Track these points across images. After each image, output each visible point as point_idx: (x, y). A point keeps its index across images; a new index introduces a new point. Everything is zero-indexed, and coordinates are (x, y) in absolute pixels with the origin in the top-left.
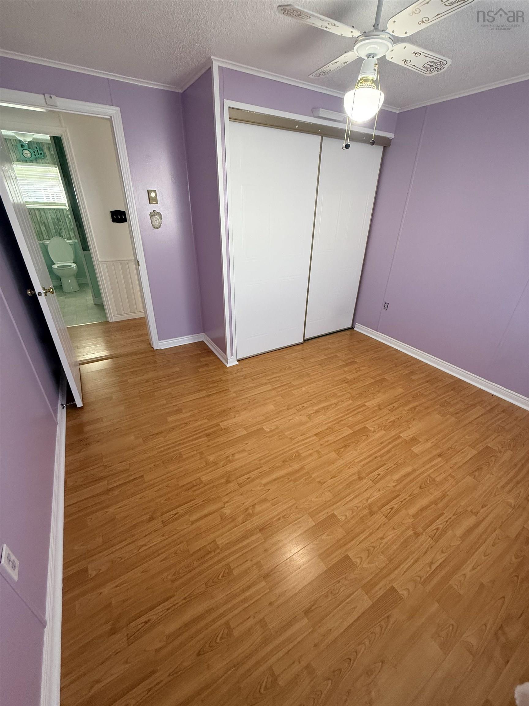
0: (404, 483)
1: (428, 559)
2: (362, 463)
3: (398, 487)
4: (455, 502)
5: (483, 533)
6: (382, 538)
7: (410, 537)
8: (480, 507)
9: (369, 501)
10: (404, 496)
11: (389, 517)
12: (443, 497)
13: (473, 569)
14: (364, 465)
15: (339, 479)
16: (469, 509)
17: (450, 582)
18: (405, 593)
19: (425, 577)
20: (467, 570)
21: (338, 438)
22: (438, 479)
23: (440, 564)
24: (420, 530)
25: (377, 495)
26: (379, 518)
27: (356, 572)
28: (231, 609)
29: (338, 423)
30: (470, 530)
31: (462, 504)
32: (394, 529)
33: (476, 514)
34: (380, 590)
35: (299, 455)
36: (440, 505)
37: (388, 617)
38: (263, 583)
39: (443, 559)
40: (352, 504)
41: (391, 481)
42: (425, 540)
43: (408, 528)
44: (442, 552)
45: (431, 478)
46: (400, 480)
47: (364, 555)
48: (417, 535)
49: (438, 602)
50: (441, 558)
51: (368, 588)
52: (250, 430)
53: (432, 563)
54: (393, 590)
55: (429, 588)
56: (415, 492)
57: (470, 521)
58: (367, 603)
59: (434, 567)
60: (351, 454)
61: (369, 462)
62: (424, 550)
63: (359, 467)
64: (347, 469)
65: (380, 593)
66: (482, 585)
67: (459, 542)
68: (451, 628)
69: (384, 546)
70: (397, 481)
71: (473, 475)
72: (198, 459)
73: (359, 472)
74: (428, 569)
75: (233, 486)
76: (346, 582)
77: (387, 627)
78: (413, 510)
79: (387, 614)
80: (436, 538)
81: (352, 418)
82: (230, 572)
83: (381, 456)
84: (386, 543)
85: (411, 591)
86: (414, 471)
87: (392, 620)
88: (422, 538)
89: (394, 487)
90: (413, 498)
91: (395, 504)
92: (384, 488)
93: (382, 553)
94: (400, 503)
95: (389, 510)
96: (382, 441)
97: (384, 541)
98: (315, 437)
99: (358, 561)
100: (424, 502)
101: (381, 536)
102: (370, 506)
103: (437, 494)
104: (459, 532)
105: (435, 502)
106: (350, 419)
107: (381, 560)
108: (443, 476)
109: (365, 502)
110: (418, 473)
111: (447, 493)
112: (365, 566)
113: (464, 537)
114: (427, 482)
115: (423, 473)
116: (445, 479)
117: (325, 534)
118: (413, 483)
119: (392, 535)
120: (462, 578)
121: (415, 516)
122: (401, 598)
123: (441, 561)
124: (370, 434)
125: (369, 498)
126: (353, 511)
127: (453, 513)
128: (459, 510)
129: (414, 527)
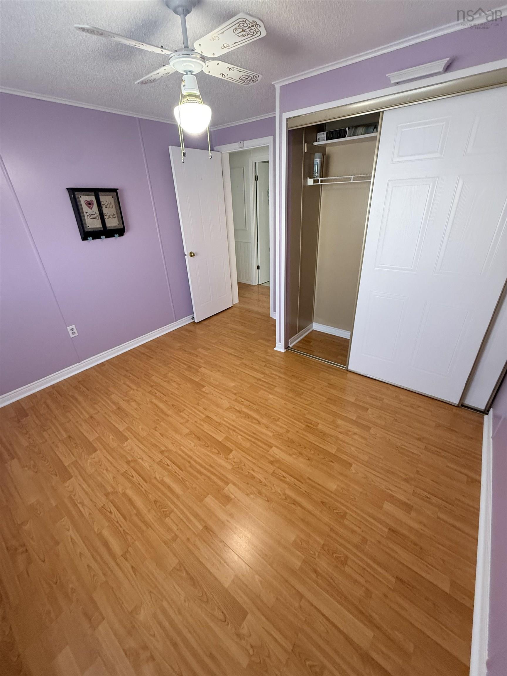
0: (160, 486)
1: (87, 502)
2: (180, 452)
3: (155, 481)
4: (140, 535)
5: (102, 558)
6: (107, 470)
7: (105, 489)
8: (133, 564)
9: (140, 461)
10: (146, 486)
11: (124, 475)
12: (145, 522)
13: (72, 539)
14: (178, 453)
15: (160, 438)
16: (130, 549)
17: (66, 517)
18: (67, 485)
19: (74, 498)
20: (72, 533)
21: (210, 433)
22: (168, 520)
23: (81, 512)
24: (111, 497)
25: (146, 465)
26: (124, 468)
27: (86, 456)
29: (229, 428)
30: (106, 544)
31: (136, 542)
32: (114, 478)
33: (124, 556)
34: (73, 470)
36: (135, 519)
37: (56, 475)
38: (87, 416)
39: (85, 515)
40: (136, 448)
41: (159, 473)
42: (101, 500)
43: (113, 488)
44: (90, 514)
45: (170, 513)
46: (163, 483)
47: (97, 459)
48: (107, 495)
49: (56, 506)
50: (85, 512)
51: (75, 464)
53: (83, 504)
54: (70, 477)
55: (66, 501)
56: (150, 496)
58: (67, 463)
59: (80, 506)
60: (189, 444)
61: (180, 455)
62: (93, 500)
63: (175, 450)
64: (171, 443)
65: (71, 471)
66: (57, 543)
67: (96, 530)
68: (39, 512)
69: (101, 471)
70: (162, 480)
71: (180, 567)
73: (169, 451)
74: (78, 502)
75: (149, 389)
76: (81, 452)
77: (52, 474)
78: (130, 492)
79: (58, 474)
80: (102, 510)
81: (242, 439)
82: (95, 403)
83: (191, 466)
84: (103, 473)
85: (67, 488)
86: (177, 497)
87: (54, 477)
88: (104, 499)
89: (155, 478)
90: (144, 495)
91: (137, 478)
92: (153, 469)
93: (96, 470)
94: (137, 482)
95: (131, 475)
96: (214, 465)
97: (105, 472)
99: (93, 456)
100: (139, 502)
101: (109, 469)
102: (135, 461)
103: (150, 517)
104: (106, 533)
105: (139, 514)
106: (239, 437)
107: (90, 470)
108: (175, 528)
109: (138, 457)
110: (175, 500)
111: (150, 528)
112: (89, 461)
113: (100, 536)
114: (162, 508)
115: (177, 506)
116: (169, 529)
117: (113, 437)
118: (160, 494)
119: (109, 477)
120: (67, 527)
121: (125, 494)
122: (64, 482)
123: (83, 512)
124: (221, 455)
125: (142, 459)
126: (132, 450)
127: (126, 530)
128: (129, 538)
129: (115, 493)
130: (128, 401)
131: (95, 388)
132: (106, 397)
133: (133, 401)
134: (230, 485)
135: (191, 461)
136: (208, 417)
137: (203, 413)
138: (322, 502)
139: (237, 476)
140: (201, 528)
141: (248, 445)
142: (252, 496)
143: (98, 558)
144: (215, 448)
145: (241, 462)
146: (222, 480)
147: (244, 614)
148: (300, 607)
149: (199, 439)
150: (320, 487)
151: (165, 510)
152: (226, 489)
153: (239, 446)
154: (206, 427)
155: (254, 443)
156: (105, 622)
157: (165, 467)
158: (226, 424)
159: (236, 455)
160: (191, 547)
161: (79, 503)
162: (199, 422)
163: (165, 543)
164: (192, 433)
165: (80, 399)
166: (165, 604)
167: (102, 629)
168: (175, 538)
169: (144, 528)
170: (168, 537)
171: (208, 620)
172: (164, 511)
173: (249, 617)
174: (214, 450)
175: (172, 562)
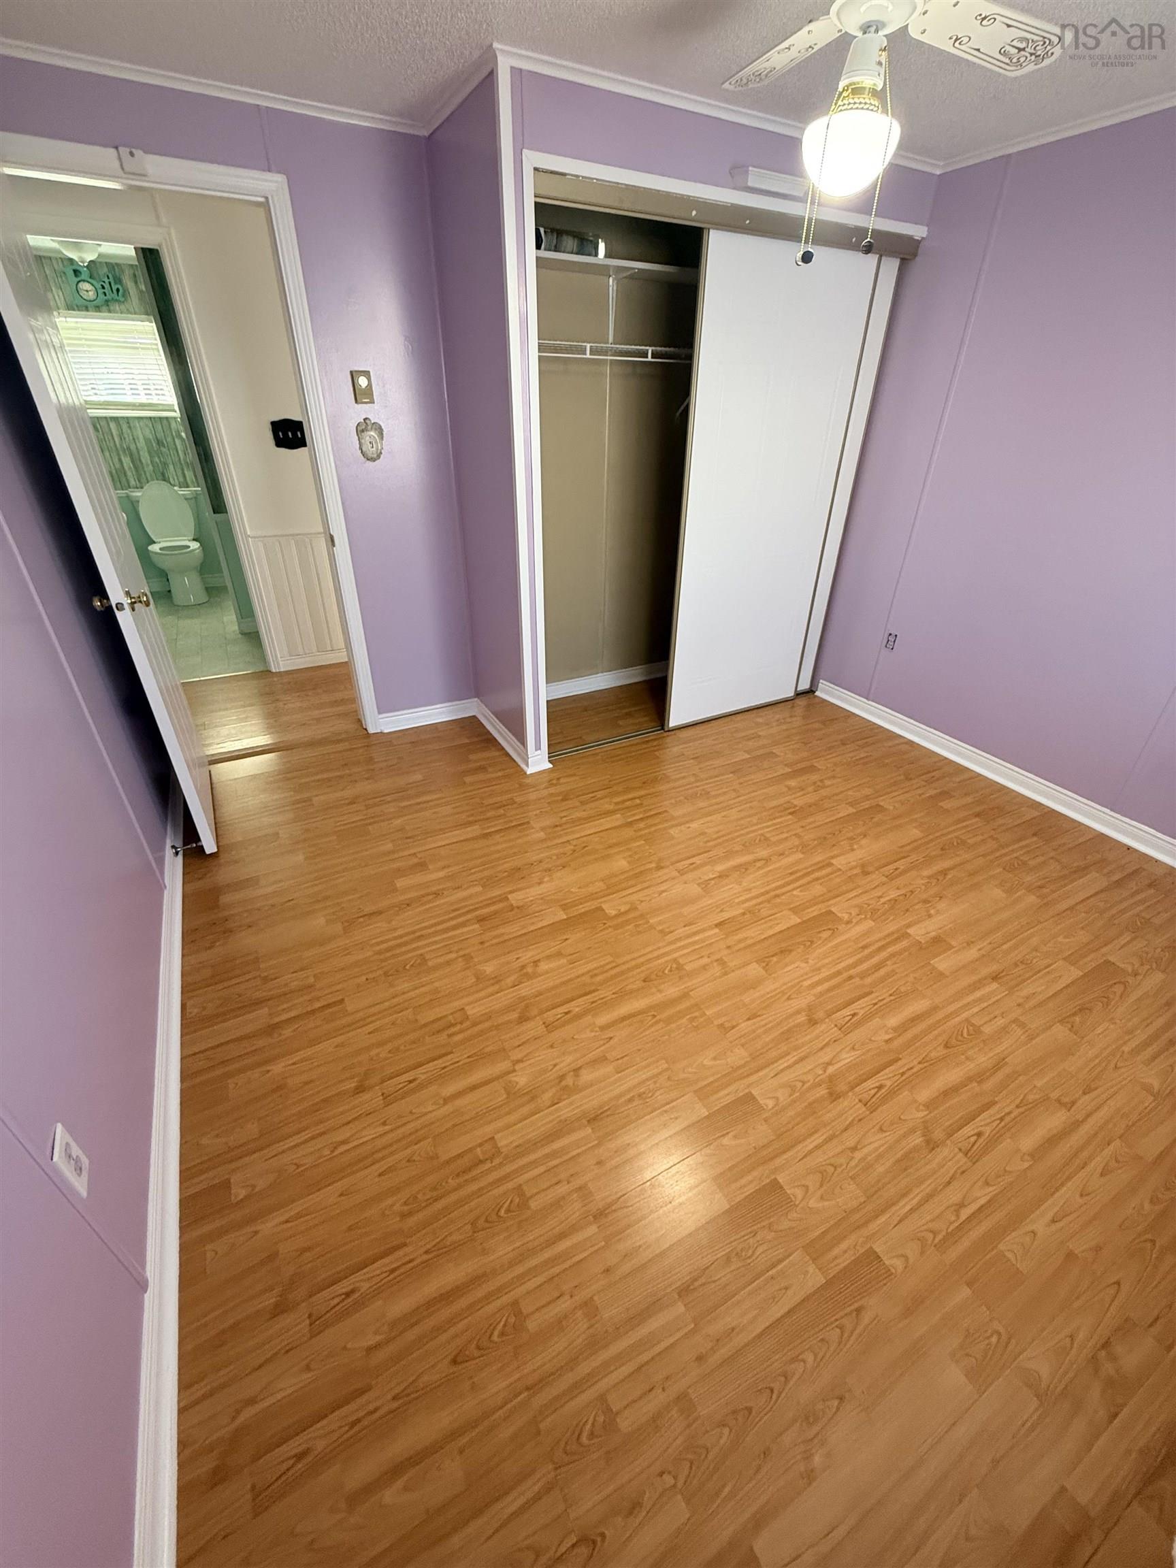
0: (909, 1035)
1: (953, 1195)
2: (819, 989)
3: (896, 1043)
4: (1022, 1078)
6: (854, 1149)
7: (915, 1149)
8: (1080, 1093)
9: (831, 1070)
10: (908, 1062)
11: (871, 1105)
12: (996, 1068)
13: (1054, 1221)
14: (821, 994)
15: (763, 1023)
16: (1054, 1095)
17: (1001, 1247)
18: (898, 1264)
19: (944, 1233)
20: (1039, 1223)
21: (771, 932)
22: (987, 1030)
23: (981, 1208)
24: (938, 1134)
25: (847, 1058)
26: (850, 1106)
27: (793, 1215)
28: (521, 1279)
29: (769, 901)
30: (1052, 1141)
31: (1039, 1084)
32: (881, 1130)
33: (1070, 1106)
34: (844, 1253)
35: (680, 967)
36: (989, 1085)
37: (858, 1311)
38: (592, 1229)
39: (988, 1198)
41: (880, 1030)
42: (948, 1157)
43: (912, 1131)
44: (987, 1184)
45: (973, 1025)
46: (901, 1029)
47: (812, 1181)
48: (932, 1145)
49: (969, 1284)
50: (982, 1196)
51: (816, 1250)
52: (574, 912)
53: (961, 1205)
54: (872, 1257)
55: (953, 1254)
56: (933, 1055)
57: (1055, 1121)
58: (815, 1278)
59: (965, 1213)
60: (794, 969)
62: (947, 1178)
63: (811, 998)
64: (785, 1001)
65: (844, 1261)
66: (1070, 1256)
67: (1026, 1165)
68: (994, 1339)
69: (856, 1166)
70: (895, 1029)
71: (1067, 1022)
72: (459, 969)
73: (810, 1009)
74: (953, 1218)
75: (533, 1027)
76: (770, 1236)
77: (854, 1329)
78: (924, 1095)
79: (856, 1305)
80: (973, 1154)
81: (801, 891)
82: (524, 1205)
83: (862, 976)
84: (863, 1159)
85: (911, 1261)
86: (934, 1009)
87: (867, 1317)
88: (944, 1152)
89: (887, 1041)
90: (929, 1067)
91: (887, 1077)
92: (863, 1043)
93: (852, 1178)
94: (897, 1078)
95: (873, 1091)
96: (864, 943)
97: (858, 1155)
98: (717, 930)
99: (799, 1193)
100: (952, 1076)
101: (852, 1143)
102: (831, 1080)
103: (983, 1060)
104: (1028, 1143)
105: (980, 1077)
107: (850, 1195)
108: (1000, 1022)
109: (820, 1072)
110: (940, 1015)
111: (1006, 1060)
112: (813, 1203)
113: (1037, 1154)
114: (962, 1035)
115: (955, 1013)
116: (1004, 1030)
117: (730, 1135)
118: (931, 1036)
119: (876, 1142)
120: (1028, 1239)
121: (930, 1105)
122: (889, 1274)
123: (982, 1201)
124: (840, 928)
125: (829, 1064)
126: (793, 1090)
127: (1017, 1101)
128: (1031, 1097)
129: (926, 1128)
130: (568, 1091)
131: (404, 1216)
132: (501, 1164)
133: (577, 1076)
136: (717, 925)
140: (995, 986)
146: (897, 940)
147: (1109, 964)
149: (786, 951)
151: (965, 1032)
154: (753, 934)
157: (856, 1023)
159: (841, 909)
160: (1032, 1003)
161: (958, 1216)
163: (1031, 1039)
165: (450, 1275)
169: (1007, 1070)
172: (969, 1035)
175: (1062, 1033)
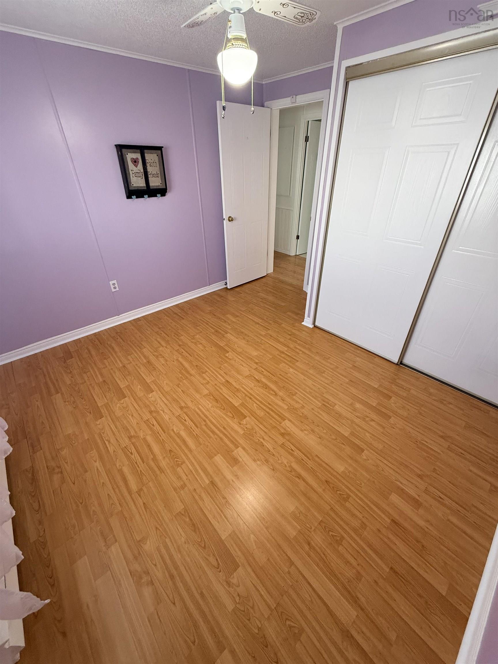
0: (176, 438)
1: (113, 440)
2: (197, 410)
3: (172, 433)
4: (154, 478)
5: (120, 491)
6: (132, 416)
7: (129, 432)
8: (145, 501)
9: (162, 412)
10: (163, 436)
11: (147, 422)
12: (160, 468)
13: (98, 469)
14: (195, 411)
16: (144, 488)
17: (95, 450)
18: (98, 423)
19: (103, 435)
20: (98, 464)
21: (227, 397)
22: (179, 469)
23: (107, 447)
24: (134, 440)
25: (166, 417)
26: (147, 416)
27: (116, 400)
28: (115, 358)
29: (246, 395)
30: (125, 480)
31: (150, 483)
32: (137, 423)
33: (139, 492)
34: (104, 411)
36: (152, 463)
37: (90, 413)
38: (121, 365)
39: (110, 451)
40: (159, 400)
41: (178, 428)
42: (124, 441)
43: (136, 432)
44: (114, 451)
45: (182, 464)
46: (179, 436)
47: (125, 405)
48: (130, 438)
49: (88, 439)
50: (111, 449)
51: (106, 406)
53: (109, 442)
54: (102, 417)
55: (96, 436)
56: (167, 445)
57: (134, 486)
58: (100, 403)
59: (107, 443)
60: (207, 404)
61: (197, 414)
62: (118, 440)
63: (193, 408)
64: (191, 400)
65: (102, 411)
66: (86, 471)
67: (118, 466)
68: (74, 442)
69: (127, 416)
70: (179, 433)
71: (185, 512)
73: (188, 407)
74: (106, 439)
75: (177, 347)
76: (112, 396)
77: (87, 411)
78: (149, 439)
79: (92, 412)
80: (125, 450)
81: (257, 407)
82: (129, 354)
83: (206, 425)
84: (129, 418)
85: (98, 426)
86: (190, 450)
87: (88, 414)
88: (127, 440)
89: (173, 430)
90: (161, 443)
91: (157, 427)
92: (172, 423)
93: (123, 415)
94: (157, 431)
95: (152, 423)
96: (227, 428)
97: (130, 417)
99: (122, 402)
100: (156, 449)
101: (134, 415)
102: (157, 412)
103: (163, 464)
104: (126, 470)
105: (155, 459)
106: (255, 405)
107: (119, 413)
108: (184, 478)
109: (160, 409)
110: (188, 453)
111: (163, 473)
112: (118, 405)
113: (121, 471)
114: (175, 458)
115: (188, 459)
116: (179, 478)
117: (141, 387)
118: (175, 445)
119: (134, 422)
120: (95, 459)
121: (145, 440)
122: (97, 420)
123: (109, 449)
124: (235, 419)
125: (164, 412)
126: (155, 401)
127: (143, 472)
128: (144, 478)
129: (137, 437)
130: (157, 357)
131: (130, 341)
132: (138, 350)
133: (161, 357)
134: (240, 449)
135: (206, 420)
136: (227, 381)
137: (223, 377)
138: (326, 481)
139: (247, 441)
140: (207, 482)
141: (261, 414)
142: (258, 462)
143: (117, 490)
144: (230, 412)
145: (253, 429)
146: (232, 442)
147: (237, 566)
148: (289, 573)
149: (217, 401)
150: (327, 467)
151: (178, 460)
152: (235, 451)
153: (253, 414)
154: (225, 391)
155: (268, 413)
156: (117, 543)
157: (182, 422)
158: (244, 391)
159: (249, 421)
160: (197, 497)
161: (106, 440)
162: (219, 384)
163: (175, 489)
164: (210, 394)
165: (117, 349)
166: (167, 540)
167: (114, 549)
168: (183, 487)
169: (158, 472)
170: (178, 484)
171: (203, 564)
172: (176, 461)
173: (240, 570)
174: (229, 414)
175: (179, 507)
